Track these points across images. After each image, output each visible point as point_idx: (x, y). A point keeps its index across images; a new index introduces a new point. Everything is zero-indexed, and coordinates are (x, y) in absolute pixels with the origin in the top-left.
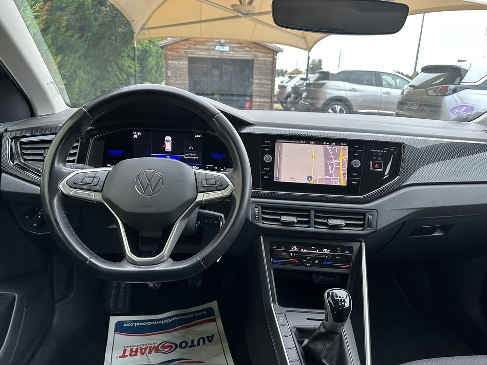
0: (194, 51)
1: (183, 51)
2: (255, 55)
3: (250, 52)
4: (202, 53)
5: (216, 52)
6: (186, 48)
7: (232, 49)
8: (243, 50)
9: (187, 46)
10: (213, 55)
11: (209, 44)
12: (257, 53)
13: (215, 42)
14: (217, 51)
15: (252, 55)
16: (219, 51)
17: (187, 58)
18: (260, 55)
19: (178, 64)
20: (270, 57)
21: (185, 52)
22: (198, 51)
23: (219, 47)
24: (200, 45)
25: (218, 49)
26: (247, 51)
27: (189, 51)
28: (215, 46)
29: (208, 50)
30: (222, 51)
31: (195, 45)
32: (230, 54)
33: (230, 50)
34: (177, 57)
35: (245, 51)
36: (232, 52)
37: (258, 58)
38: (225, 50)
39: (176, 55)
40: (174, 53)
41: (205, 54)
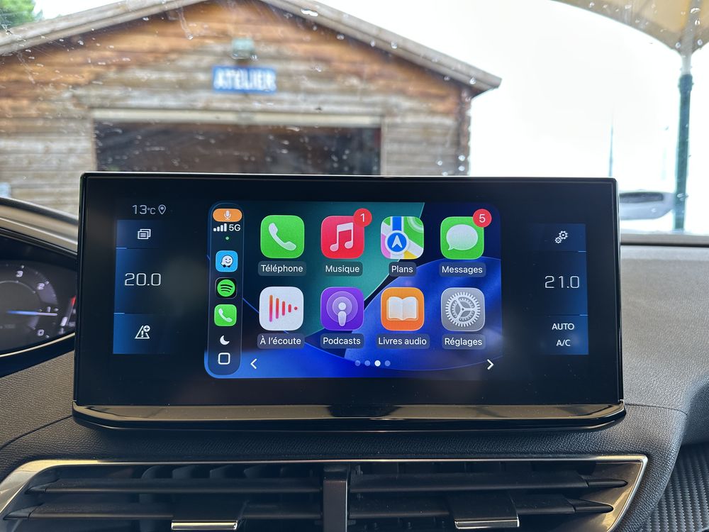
0: (117, 92)
1: (67, 95)
2: (384, 105)
3: (365, 93)
4: (155, 101)
5: (219, 96)
6: (81, 80)
7: (287, 84)
8: (333, 86)
9: (86, 74)
10: (206, 109)
11: (187, 62)
12: (394, 100)
13: (214, 54)
14: (222, 90)
15: (373, 105)
16: (233, 90)
17: (89, 125)
18: (406, 104)
19: (47, 151)
20: (446, 114)
21: (77, 100)
22: (136, 93)
23: (230, 73)
24: (143, 65)
25: (228, 85)
26: (352, 91)
27: (93, 92)
28: (211, 70)
29: (183, 86)
30: (245, 93)
31: (122, 67)
32: (280, 101)
33: (280, 88)
34: (40, 123)
35: (342, 91)
36: (286, 96)
37: (398, 120)
38: (260, 87)
39: (33, 112)
40: (25, 103)
41: (171, 102)
